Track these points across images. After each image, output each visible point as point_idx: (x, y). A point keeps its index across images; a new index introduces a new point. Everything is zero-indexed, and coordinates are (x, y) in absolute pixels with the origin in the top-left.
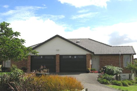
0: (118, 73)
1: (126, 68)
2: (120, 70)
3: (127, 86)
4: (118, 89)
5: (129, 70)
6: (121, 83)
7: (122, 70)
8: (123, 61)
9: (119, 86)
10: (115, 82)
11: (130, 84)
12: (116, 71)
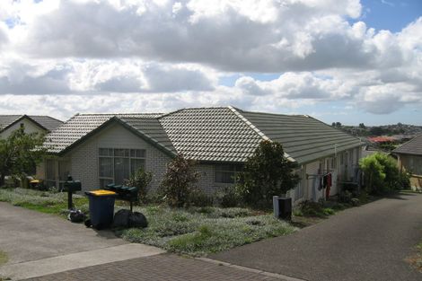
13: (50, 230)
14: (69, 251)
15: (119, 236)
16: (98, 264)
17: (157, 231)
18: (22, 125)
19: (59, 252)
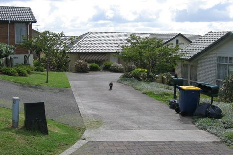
0: (9, 53)
1: (20, 45)
2: (11, 48)
3: (25, 75)
4: (14, 82)
5: (25, 48)
6: (16, 71)
7: (14, 49)
8: (14, 33)
9: (14, 77)
10: (6, 70)
11: (29, 73)
12: (6, 51)
13: (148, 112)
14: (146, 128)
15: (193, 123)
16: (156, 140)
17: (224, 123)
18: (178, 41)
19: (139, 127)
